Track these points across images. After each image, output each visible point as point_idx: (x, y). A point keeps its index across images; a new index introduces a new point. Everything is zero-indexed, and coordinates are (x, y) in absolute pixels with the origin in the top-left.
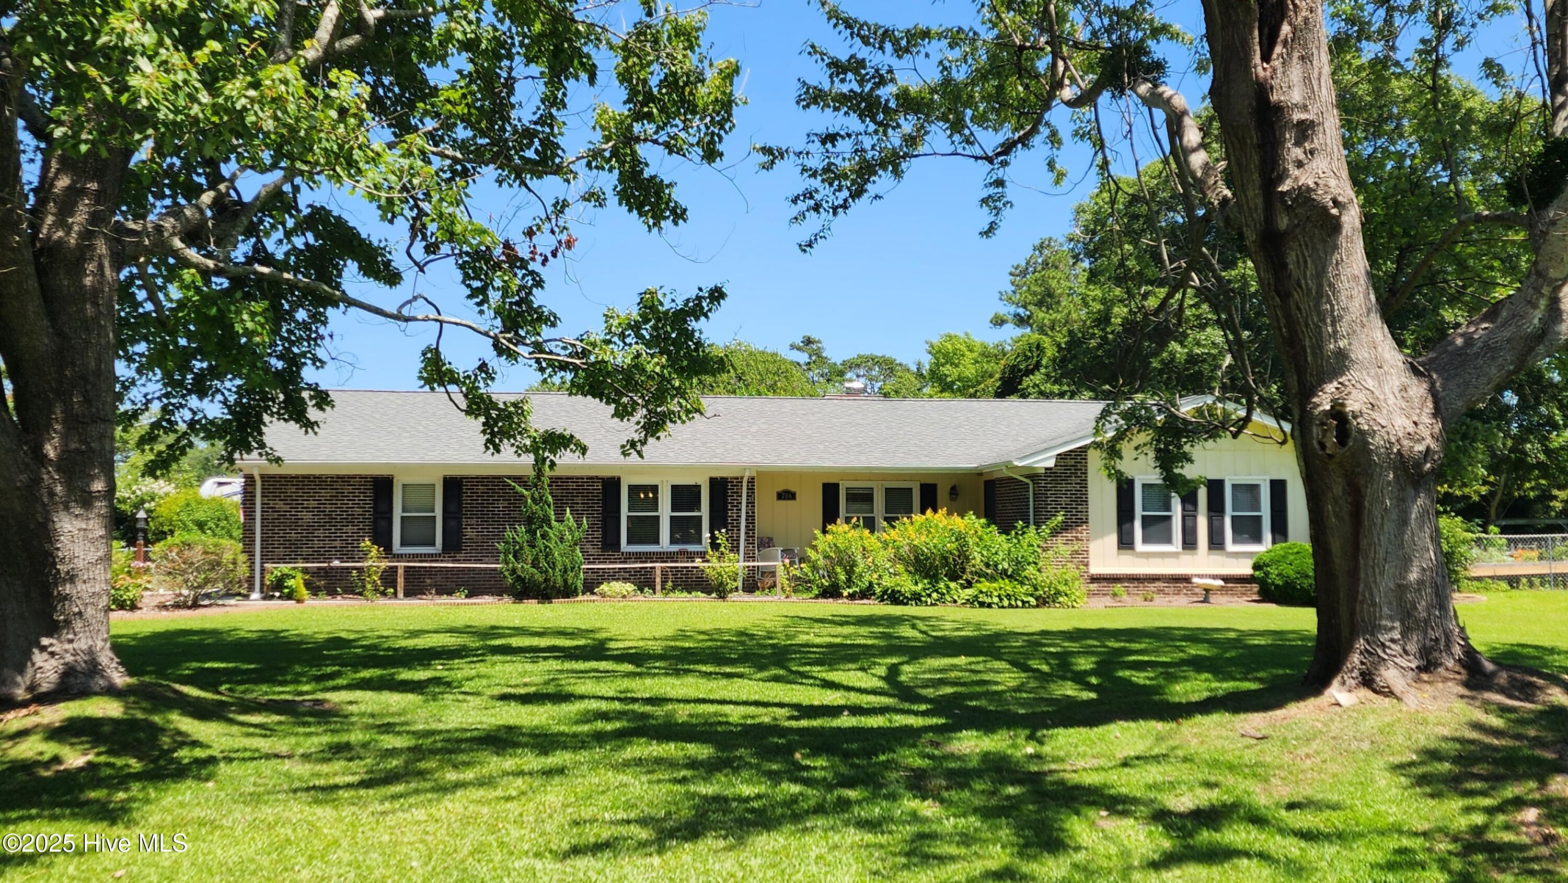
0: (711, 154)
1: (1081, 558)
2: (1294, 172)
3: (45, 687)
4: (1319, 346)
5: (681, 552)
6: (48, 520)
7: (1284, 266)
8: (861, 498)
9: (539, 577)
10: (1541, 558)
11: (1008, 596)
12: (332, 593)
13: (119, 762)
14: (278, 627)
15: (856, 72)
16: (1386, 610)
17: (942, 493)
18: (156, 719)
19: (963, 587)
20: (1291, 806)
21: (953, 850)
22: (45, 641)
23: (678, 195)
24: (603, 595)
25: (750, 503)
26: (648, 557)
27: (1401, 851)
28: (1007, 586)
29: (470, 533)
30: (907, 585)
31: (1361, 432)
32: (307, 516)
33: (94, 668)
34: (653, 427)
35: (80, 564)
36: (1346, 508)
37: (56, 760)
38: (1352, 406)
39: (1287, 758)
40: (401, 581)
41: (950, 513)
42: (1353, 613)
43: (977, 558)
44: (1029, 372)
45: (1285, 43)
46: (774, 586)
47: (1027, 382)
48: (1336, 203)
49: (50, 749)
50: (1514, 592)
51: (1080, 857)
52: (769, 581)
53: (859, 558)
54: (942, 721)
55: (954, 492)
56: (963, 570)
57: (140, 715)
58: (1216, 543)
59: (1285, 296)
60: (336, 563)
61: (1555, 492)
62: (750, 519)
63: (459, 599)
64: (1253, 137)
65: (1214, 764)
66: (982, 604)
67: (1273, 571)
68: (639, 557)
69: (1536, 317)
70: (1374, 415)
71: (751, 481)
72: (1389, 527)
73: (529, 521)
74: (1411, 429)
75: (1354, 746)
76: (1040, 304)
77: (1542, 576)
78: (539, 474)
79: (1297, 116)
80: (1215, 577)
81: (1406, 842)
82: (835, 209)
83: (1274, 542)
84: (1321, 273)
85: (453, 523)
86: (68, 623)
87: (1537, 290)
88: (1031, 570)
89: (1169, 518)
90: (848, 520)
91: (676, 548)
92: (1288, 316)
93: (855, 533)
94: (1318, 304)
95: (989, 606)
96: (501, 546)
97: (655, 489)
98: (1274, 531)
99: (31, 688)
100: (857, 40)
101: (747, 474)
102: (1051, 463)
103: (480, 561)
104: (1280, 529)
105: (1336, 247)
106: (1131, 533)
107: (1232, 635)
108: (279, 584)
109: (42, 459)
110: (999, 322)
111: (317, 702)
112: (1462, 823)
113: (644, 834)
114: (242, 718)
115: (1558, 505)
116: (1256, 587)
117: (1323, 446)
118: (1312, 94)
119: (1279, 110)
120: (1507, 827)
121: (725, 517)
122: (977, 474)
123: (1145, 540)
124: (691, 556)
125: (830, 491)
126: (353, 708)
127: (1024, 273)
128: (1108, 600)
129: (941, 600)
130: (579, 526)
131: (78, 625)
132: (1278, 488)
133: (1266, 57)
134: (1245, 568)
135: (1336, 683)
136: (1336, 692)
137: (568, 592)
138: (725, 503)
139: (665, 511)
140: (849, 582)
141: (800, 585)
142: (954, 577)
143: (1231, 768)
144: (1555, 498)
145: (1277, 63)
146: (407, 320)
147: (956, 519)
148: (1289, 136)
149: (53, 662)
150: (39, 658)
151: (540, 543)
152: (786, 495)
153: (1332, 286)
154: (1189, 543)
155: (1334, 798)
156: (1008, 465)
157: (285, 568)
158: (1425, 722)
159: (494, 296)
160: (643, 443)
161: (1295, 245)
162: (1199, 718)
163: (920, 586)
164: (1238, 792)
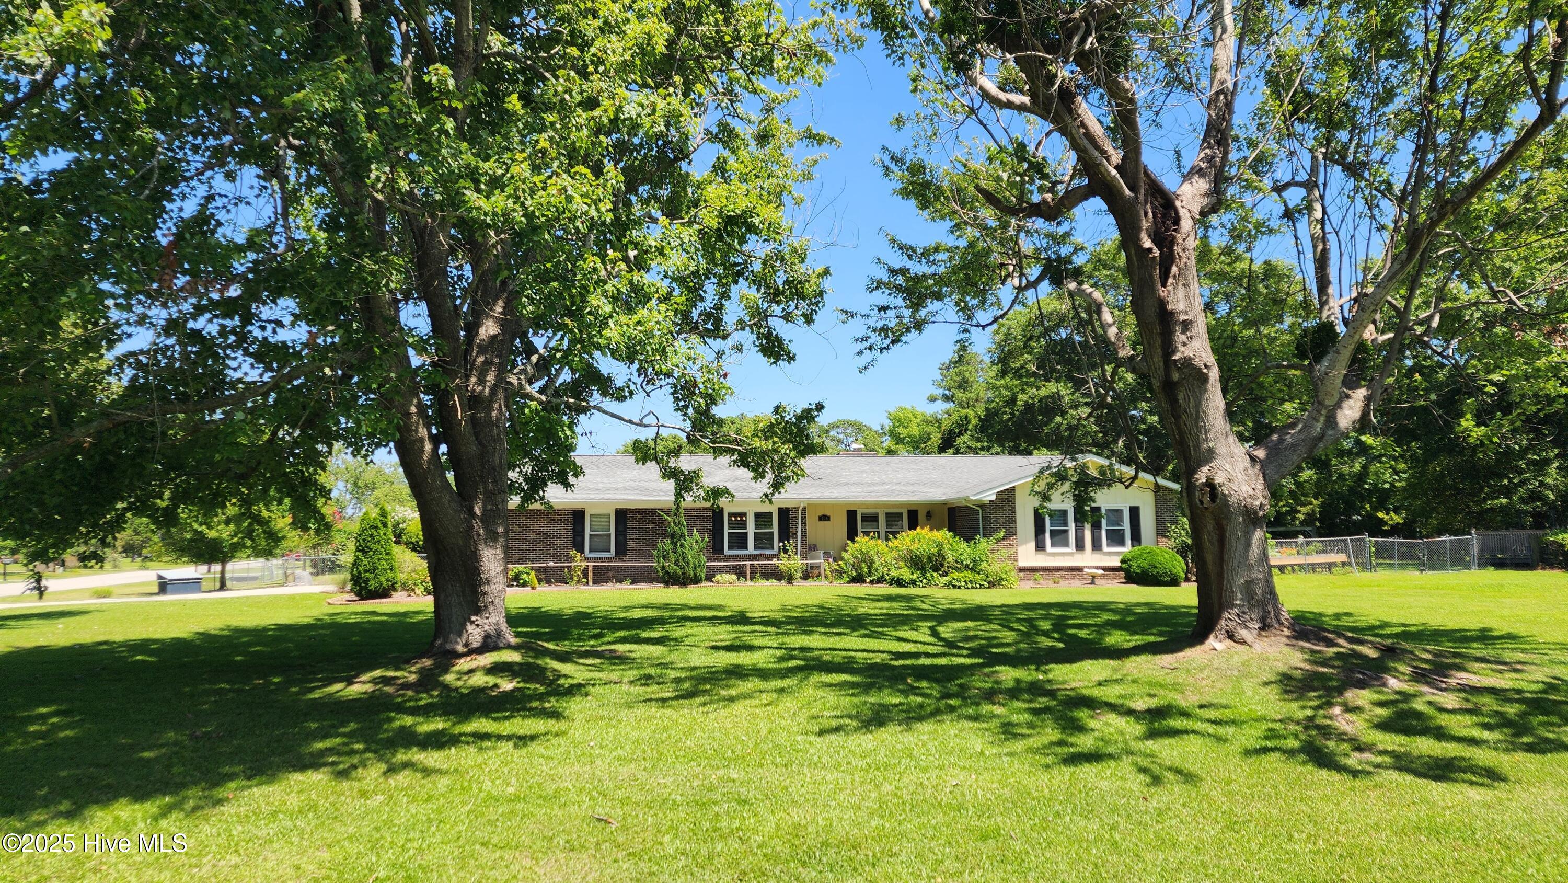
0: (809, 320)
1: (1014, 558)
2: (1181, 348)
3: (476, 644)
4: (1197, 446)
5: (761, 555)
6: (476, 549)
7: (1177, 401)
8: (871, 519)
9: (679, 572)
10: (1298, 553)
11: (971, 582)
12: (549, 582)
13: (532, 686)
14: (536, 605)
15: (904, 275)
16: (1239, 595)
17: (921, 517)
18: (540, 662)
19: (942, 576)
20: (1201, 707)
21: (1025, 731)
22: (473, 618)
23: (793, 348)
24: (718, 582)
25: (804, 524)
26: (741, 558)
27: (1270, 730)
28: (969, 574)
29: (631, 544)
30: (907, 574)
31: (1223, 494)
32: (533, 536)
33: (499, 634)
34: (777, 486)
35: (492, 574)
36: (1215, 538)
37: (496, 686)
38: (1218, 480)
39: (1191, 680)
40: (591, 574)
41: (931, 530)
42: (1220, 597)
43: (950, 559)
44: (960, 434)
45: (1174, 277)
46: (820, 575)
47: (959, 440)
48: (1206, 366)
49: (491, 680)
50: (1283, 576)
51: (1096, 733)
52: (816, 572)
53: (876, 559)
54: (981, 661)
55: (929, 515)
56: (942, 565)
57: (531, 660)
58: (1096, 546)
59: (1177, 417)
60: (551, 564)
61: (1299, 508)
62: (804, 533)
63: (626, 585)
64: (1157, 329)
65: (1151, 684)
66: (954, 587)
67: (1134, 564)
68: (736, 558)
69: (1318, 427)
70: (1231, 485)
71: (804, 509)
72: (1240, 548)
73: (672, 536)
74: (1251, 492)
75: (1229, 672)
76: (959, 387)
77: (1299, 565)
78: (678, 508)
79: (1182, 317)
80: (1097, 568)
81: (1270, 725)
82: (881, 350)
83: (1133, 546)
84: (1198, 405)
85: (621, 538)
86: (486, 607)
87: (1319, 412)
88: (984, 565)
89: (1066, 531)
90: (866, 534)
91: (758, 552)
92: (1179, 429)
93: (873, 542)
94: (1196, 423)
95: (959, 587)
96: (655, 553)
97: (745, 514)
98: (1132, 539)
99: (466, 645)
100: (905, 257)
101: (802, 506)
102: (993, 498)
103: (638, 561)
104: (1136, 538)
105: (1206, 390)
106: (1044, 541)
107: (1122, 606)
108: (517, 578)
109: (473, 515)
110: (933, 399)
111: (611, 651)
112: (1300, 715)
113: (855, 723)
114: (581, 661)
115: (1301, 517)
116: (1123, 574)
117: (1202, 502)
118: (1190, 306)
119: (1172, 314)
120: (1325, 717)
121: (788, 532)
122: (944, 504)
123: (1052, 545)
124: (769, 557)
125: (851, 515)
126: (633, 655)
127: (949, 367)
128: (1031, 583)
129: (929, 583)
130: (703, 538)
131: (491, 608)
132: (1134, 511)
133: (1164, 285)
134: (1116, 562)
135: (1212, 637)
136: (1212, 641)
137: (696, 581)
138: (788, 524)
139: (751, 529)
140: (870, 574)
141: (840, 573)
142: (936, 569)
143: (1161, 686)
144: (1299, 512)
145: (1170, 288)
146: (646, 426)
147: (935, 533)
148: (1178, 329)
149: (478, 630)
150: (470, 628)
151: (679, 550)
152: (824, 518)
153: (1204, 412)
154: (1080, 546)
155: (1225, 702)
156: (966, 499)
157: (521, 567)
158: (1268, 659)
159: (691, 411)
160: (773, 494)
161: (1183, 389)
162: (1133, 658)
163: (915, 576)
164: (1169, 699)
